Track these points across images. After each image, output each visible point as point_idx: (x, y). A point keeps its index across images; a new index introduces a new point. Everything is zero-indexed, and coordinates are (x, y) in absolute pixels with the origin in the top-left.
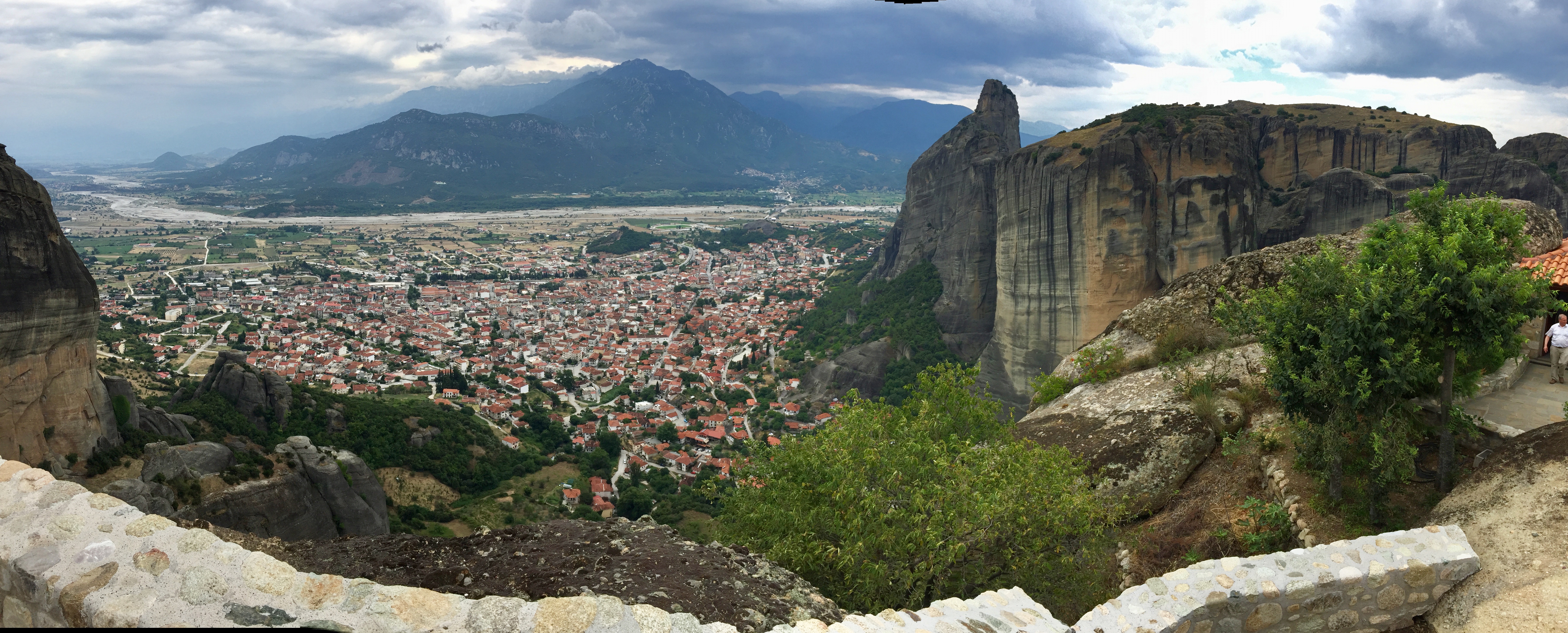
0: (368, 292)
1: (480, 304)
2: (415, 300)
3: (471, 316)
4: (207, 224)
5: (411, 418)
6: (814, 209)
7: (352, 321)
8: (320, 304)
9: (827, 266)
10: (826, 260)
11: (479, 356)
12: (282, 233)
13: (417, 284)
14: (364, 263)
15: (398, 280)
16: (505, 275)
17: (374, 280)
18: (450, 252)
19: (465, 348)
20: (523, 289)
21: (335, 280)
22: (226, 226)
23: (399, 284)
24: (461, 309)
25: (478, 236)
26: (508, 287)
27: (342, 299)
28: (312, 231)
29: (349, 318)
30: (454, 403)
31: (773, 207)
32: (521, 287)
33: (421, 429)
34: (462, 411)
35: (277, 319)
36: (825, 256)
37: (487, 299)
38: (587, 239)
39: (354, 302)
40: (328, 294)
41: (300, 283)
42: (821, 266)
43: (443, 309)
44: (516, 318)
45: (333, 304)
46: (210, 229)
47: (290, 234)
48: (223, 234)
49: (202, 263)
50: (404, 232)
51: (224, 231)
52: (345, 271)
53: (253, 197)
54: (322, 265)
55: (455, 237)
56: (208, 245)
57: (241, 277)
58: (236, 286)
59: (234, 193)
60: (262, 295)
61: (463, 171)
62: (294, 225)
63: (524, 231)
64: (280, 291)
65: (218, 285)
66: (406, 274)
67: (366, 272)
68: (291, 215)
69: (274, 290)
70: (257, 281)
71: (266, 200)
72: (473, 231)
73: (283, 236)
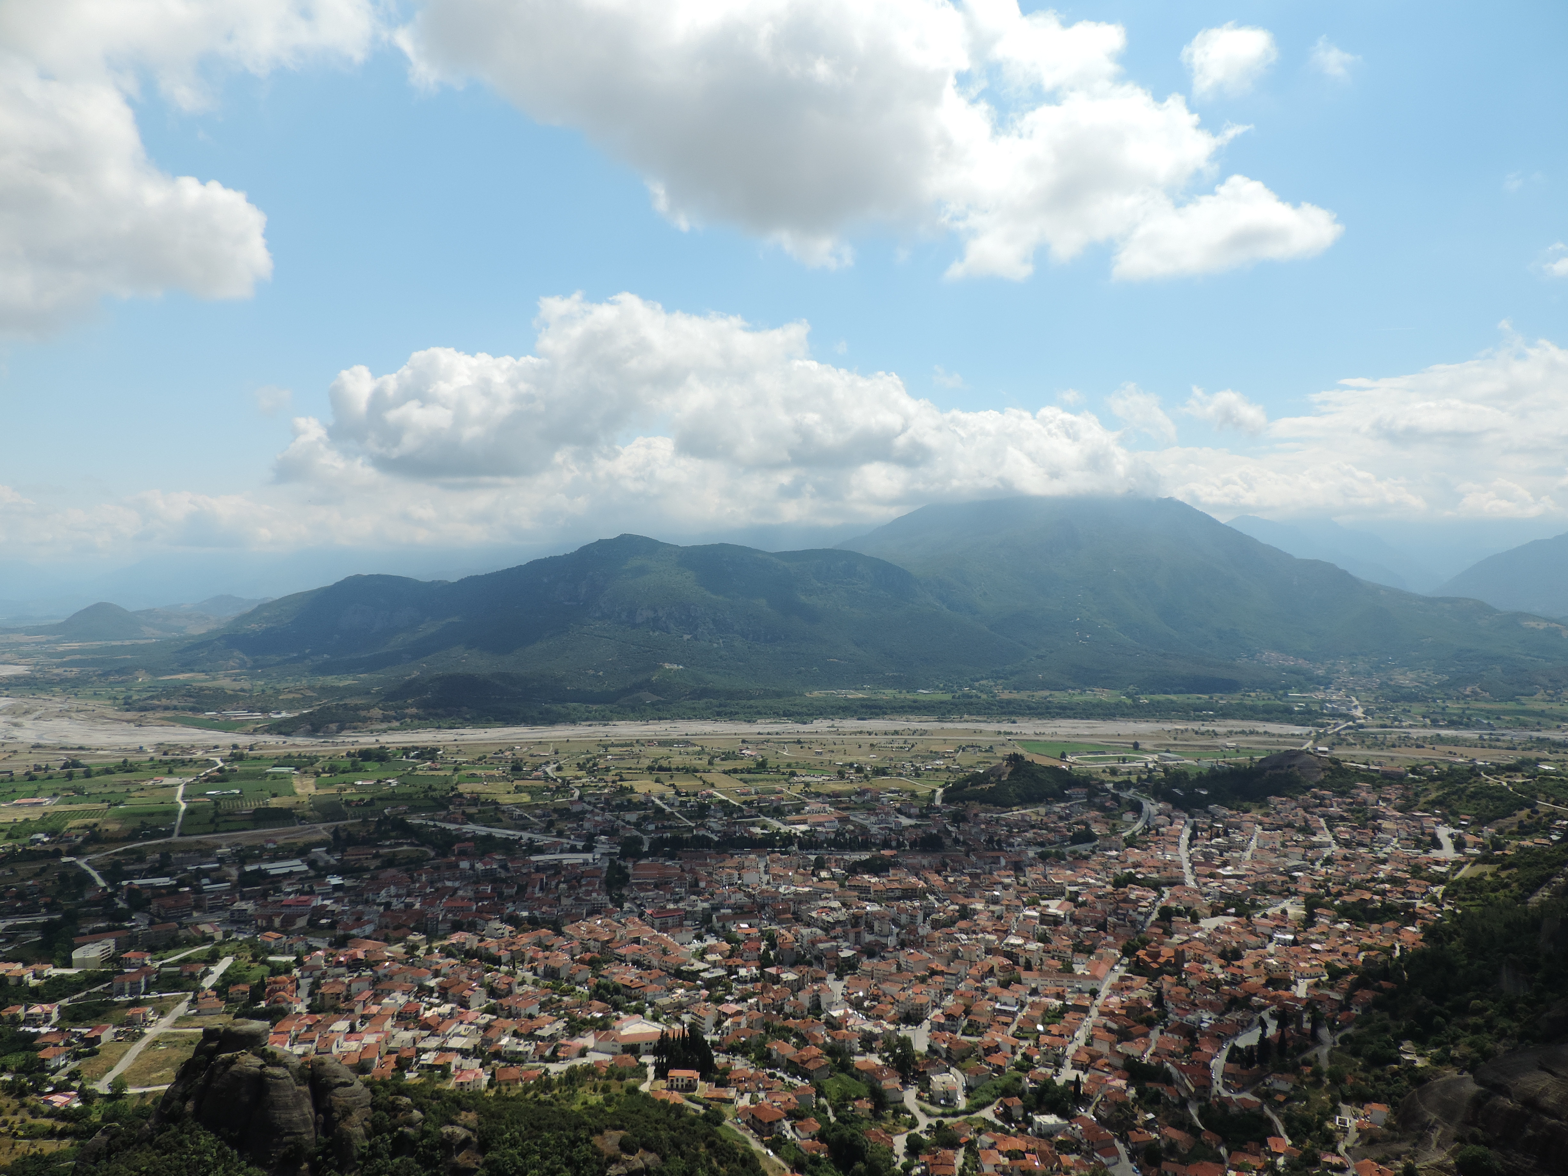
0: (528, 874)
1: (741, 895)
2: (620, 889)
3: (722, 918)
4: (184, 750)
5: (607, 1133)
6: (1415, 733)
8: (432, 905)
9: (1448, 852)
10: (1447, 843)
11: (737, 1001)
12: (354, 764)
13: (623, 856)
14: (521, 817)
15: (588, 849)
16: (789, 839)
17: (540, 851)
18: (687, 795)
19: (710, 984)
20: (822, 868)
21: (463, 854)
22: (228, 752)
23: (589, 857)
24: (706, 905)
25: (739, 765)
26: (795, 865)
27: (477, 892)
28: (417, 757)
29: (492, 927)
30: (690, 1099)
31: (1322, 726)
32: (820, 865)
33: (624, 1156)
34: (706, 1118)
36: (1443, 833)
37: (754, 887)
38: (944, 777)
39: (500, 895)
40: (449, 884)
41: (390, 862)
42: (1435, 853)
43: (671, 906)
44: (808, 925)
45: (460, 903)
46: (191, 760)
47: (371, 766)
48: (220, 770)
49: (169, 833)
50: (600, 756)
51: (221, 764)
52: (484, 834)
53: (291, 696)
54: (438, 824)
55: (698, 767)
56: (184, 797)
57: (258, 859)
58: (246, 879)
59: (246, 685)
60: (307, 893)
61: (715, 645)
62: (381, 748)
63: (827, 757)
64: (348, 883)
65: (205, 881)
66: (603, 838)
67: (526, 835)
68: (373, 727)
69: (335, 881)
70: (298, 865)
71: (318, 700)
72: (731, 755)
73: (355, 769)
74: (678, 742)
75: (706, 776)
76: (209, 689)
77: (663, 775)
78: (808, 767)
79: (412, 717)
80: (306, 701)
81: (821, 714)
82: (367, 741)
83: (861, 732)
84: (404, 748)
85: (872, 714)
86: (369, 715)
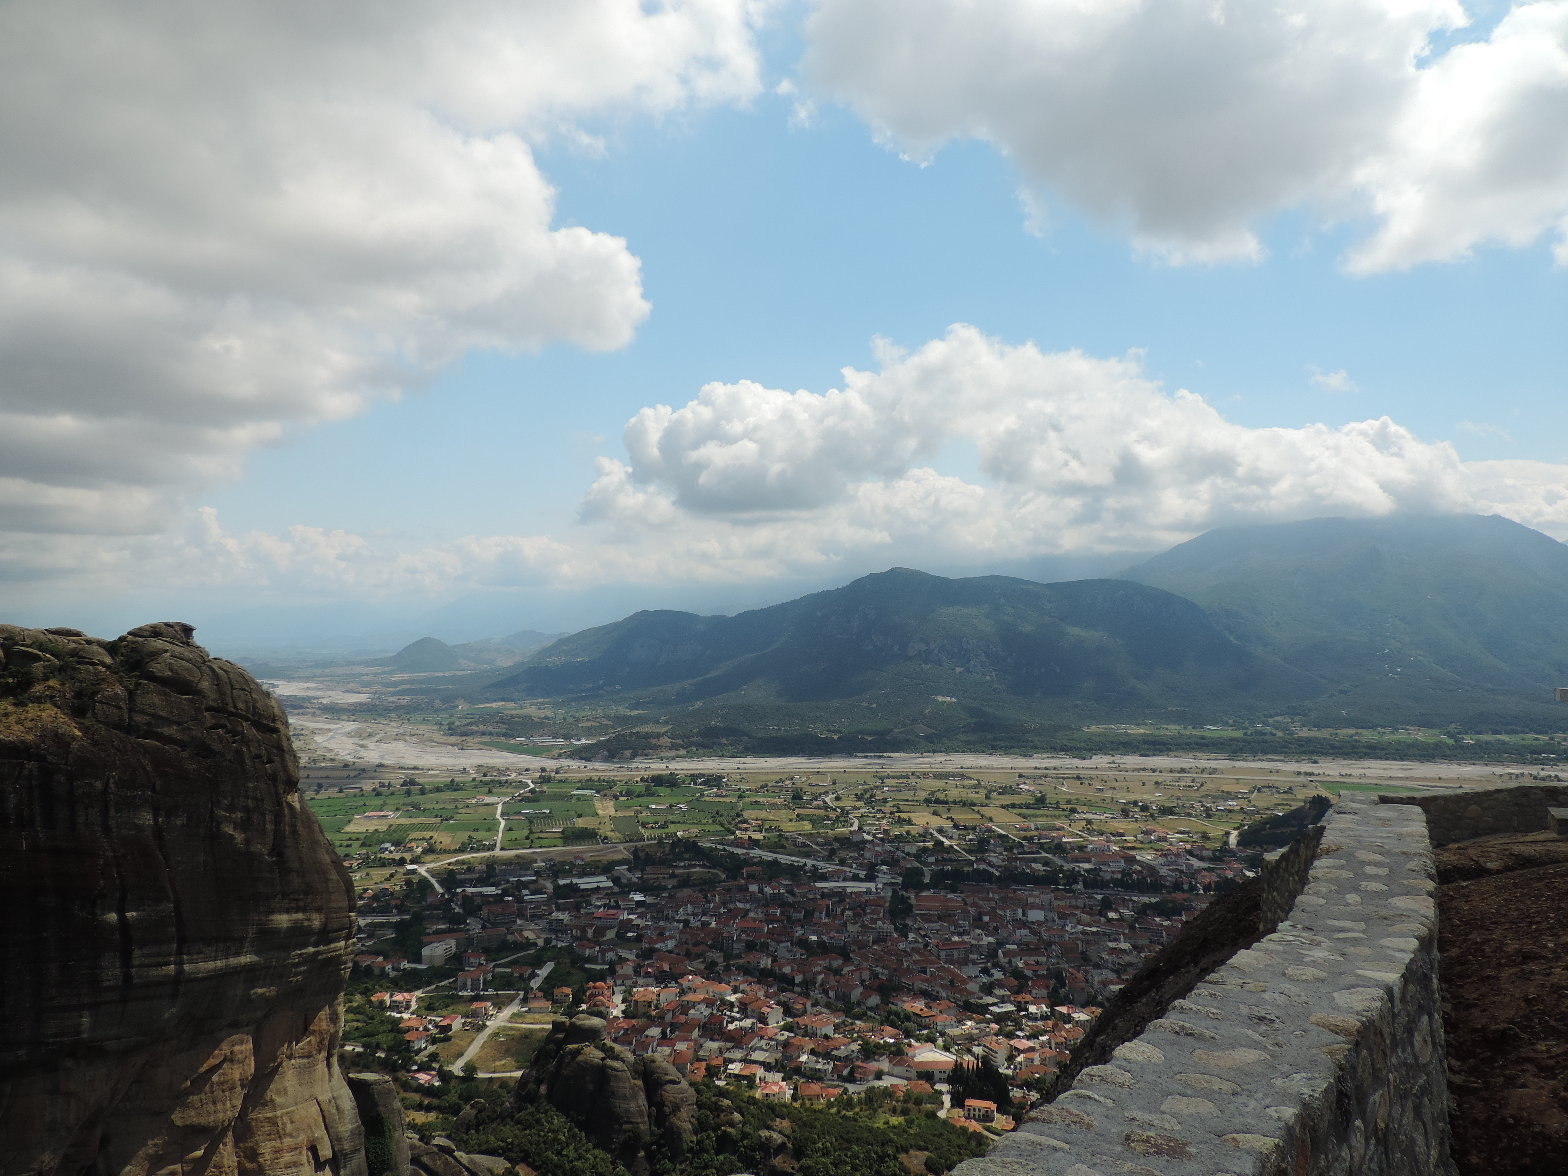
0: (815, 900)
1: (1026, 932)
2: (904, 919)
3: (1007, 954)
4: (500, 772)
5: (911, 1152)
7: (789, 956)
8: (726, 924)
11: (1028, 1038)
12: (648, 789)
13: (905, 886)
14: (804, 845)
15: (870, 878)
16: (1073, 877)
17: (824, 878)
18: (965, 828)
19: (1000, 1019)
20: (1110, 908)
21: (751, 877)
22: (538, 775)
23: (872, 886)
24: (991, 939)
25: (1016, 799)
26: (1080, 903)
27: (767, 914)
28: (704, 784)
29: (783, 949)
30: (988, 1129)
32: (1107, 905)
35: (647, 954)
37: (1039, 923)
38: (1238, 818)
39: (789, 918)
40: (740, 905)
41: (685, 882)
43: (956, 938)
44: (1097, 966)
45: (752, 924)
46: (506, 781)
47: (663, 791)
48: (532, 791)
49: (492, 847)
50: (877, 787)
51: (532, 786)
52: (770, 859)
53: (589, 724)
54: (727, 848)
55: (975, 801)
56: (503, 814)
57: (569, 874)
58: (561, 892)
59: (550, 714)
60: (613, 908)
61: (988, 678)
62: (671, 774)
63: (1109, 794)
64: (650, 900)
65: (525, 892)
66: (884, 868)
67: (810, 862)
68: (662, 754)
69: (638, 897)
70: (603, 881)
71: (613, 727)
72: (1008, 790)
73: (649, 793)
74: (954, 775)
75: (983, 810)
76: (519, 716)
77: (940, 808)
78: (1089, 804)
79: (697, 745)
80: (602, 729)
81: (1101, 749)
82: (657, 767)
83: (1144, 769)
84: (691, 775)
85: (1155, 750)
86: (658, 743)
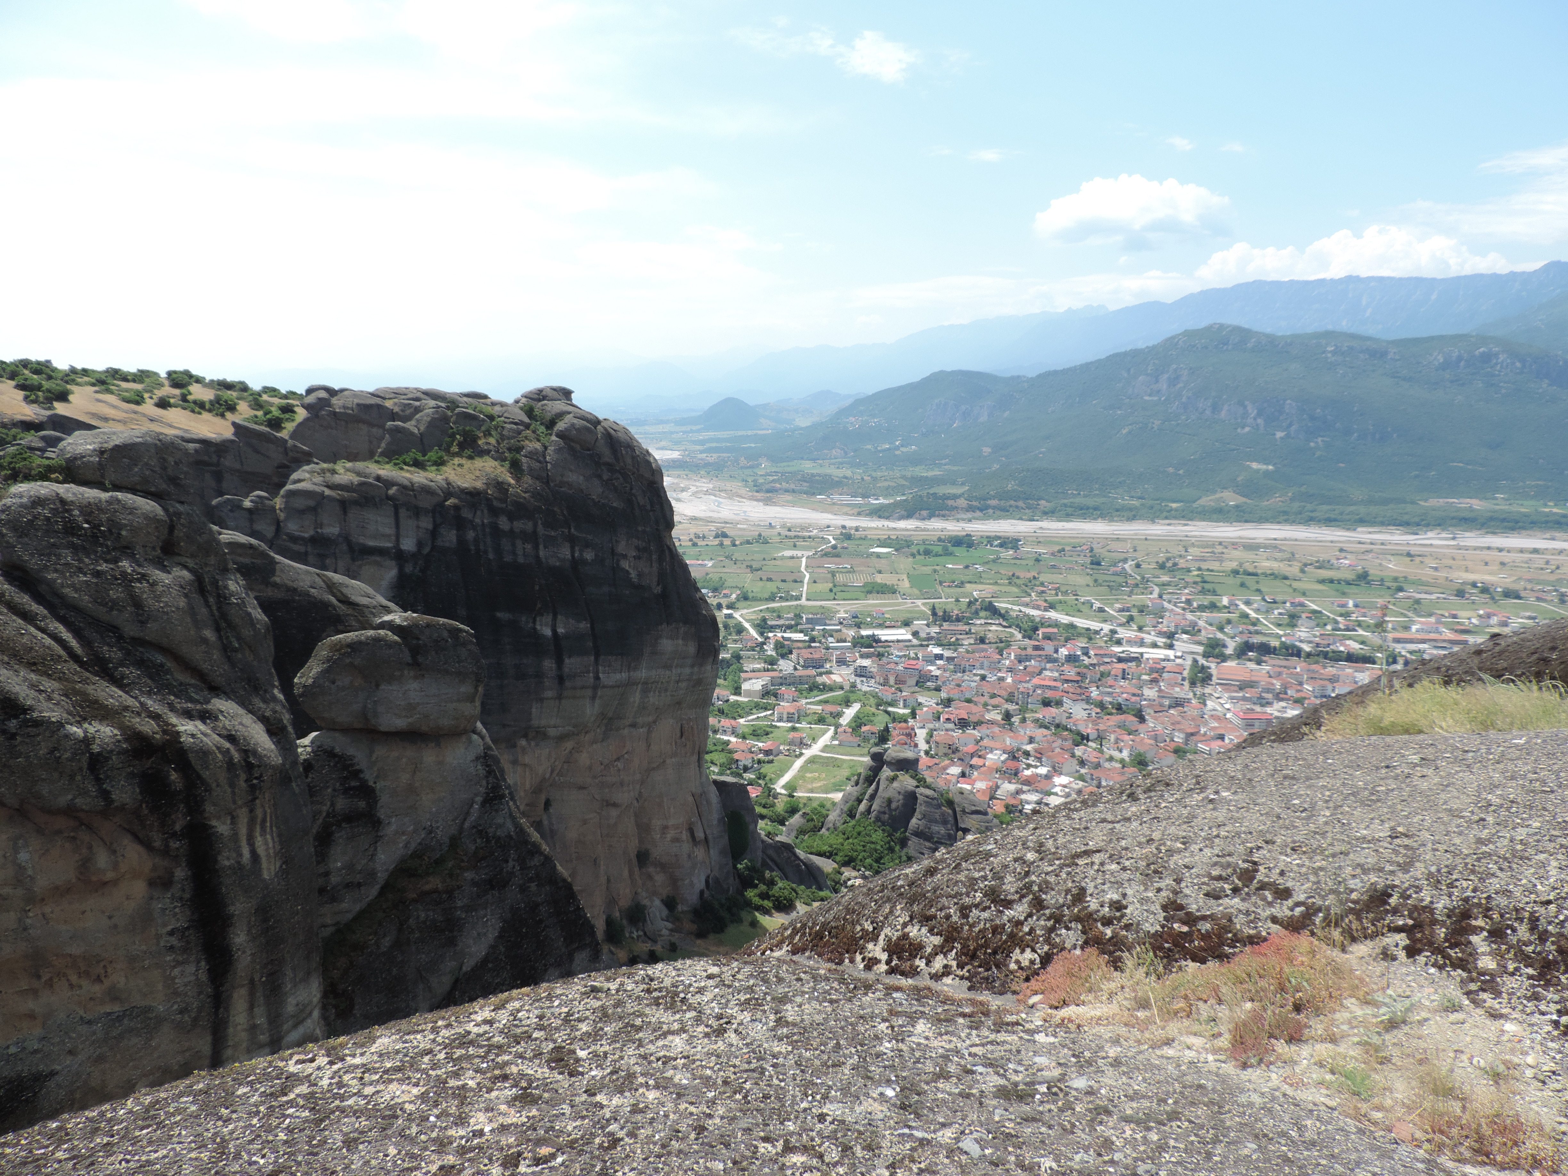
0: (1110, 664)
2: (1203, 687)
4: (803, 528)
7: (1083, 713)
8: (1022, 680)
12: (944, 548)
13: (1206, 656)
14: (1101, 610)
15: (1169, 646)
17: (1121, 643)
18: (1275, 601)
21: (1047, 638)
22: (838, 532)
23: (1171, 653)
25: (1335, 574)
27: (1061, 674)
28: (1001, 545)
29: (1077, 707)
35: (945, 703)
41: (983, 641)
43: (1259, 710)
45: (1046, 684)
46: (810, 537)
47: (960, 551)
48: (834, 547)
49: (798, 598)
50: (1180, 556)
51: (833, 542)
52: (1065, 622)
53: (886, 484)
54: (1023, 609)
55: (1287, 574)
56: (807, 567)
57: (869, 626)
58: (863, 642)
59: (849, 473)
60: (913, 659)
62: (967, 535)
63: (1442, 574)
64: (947, 653)
65: (830, 639)
66: (1185, 636)
67: (1106, 628)
68: (959, 516)
69: (937, 650)
70: (903, 634)
71: (910, 488)
72: (1326, 564)
73: (947, 553)
74: (1266, 547)
75: (1296, 585)
76: (819, 475)
77: (1247, 579)
78: (1419, 583)
79: (994, 508)
80: (899, 489)
81: (1439, 525)
83: (1489, 548)
84: (988, 537)
85: (1505, 528)
86: (955, 504)
